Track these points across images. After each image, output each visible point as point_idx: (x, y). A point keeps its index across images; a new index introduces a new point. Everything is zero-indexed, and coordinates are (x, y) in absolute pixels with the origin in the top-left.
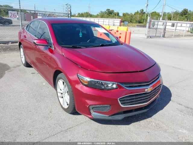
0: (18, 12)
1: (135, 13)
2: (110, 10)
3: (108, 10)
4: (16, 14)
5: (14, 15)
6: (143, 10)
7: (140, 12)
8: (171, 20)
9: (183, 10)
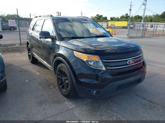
0: (17, 20)
1: (121, 17)
2: (99, 15)
3: (98, 15)
4: (15, 22)
5: (13, 23)
6: (127, 14)
7: (124, 16)
8: (152, 22)
9: (162, 13)
